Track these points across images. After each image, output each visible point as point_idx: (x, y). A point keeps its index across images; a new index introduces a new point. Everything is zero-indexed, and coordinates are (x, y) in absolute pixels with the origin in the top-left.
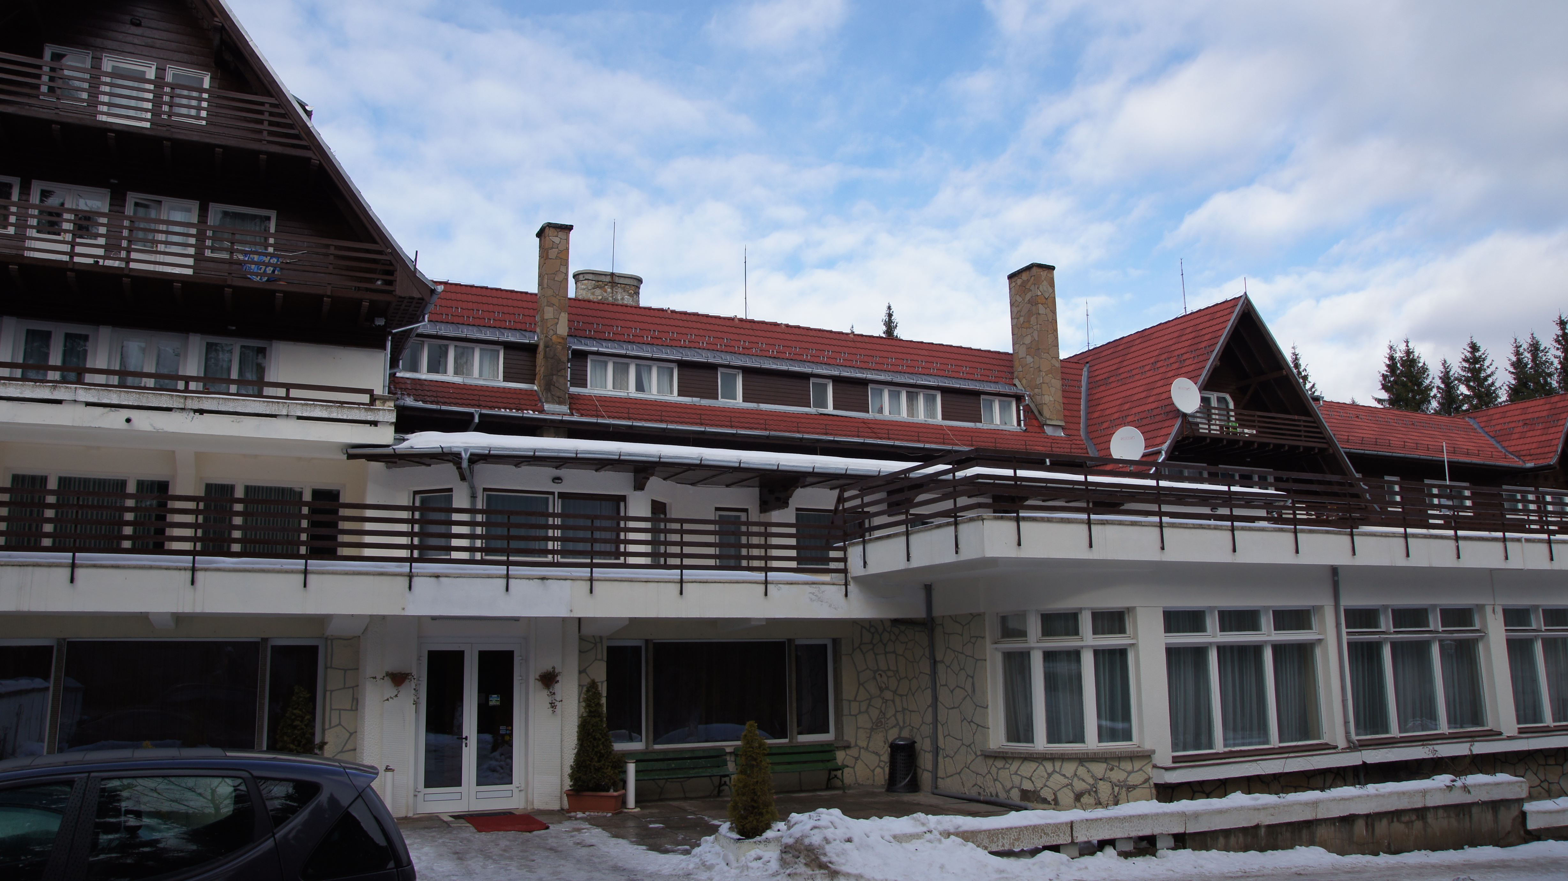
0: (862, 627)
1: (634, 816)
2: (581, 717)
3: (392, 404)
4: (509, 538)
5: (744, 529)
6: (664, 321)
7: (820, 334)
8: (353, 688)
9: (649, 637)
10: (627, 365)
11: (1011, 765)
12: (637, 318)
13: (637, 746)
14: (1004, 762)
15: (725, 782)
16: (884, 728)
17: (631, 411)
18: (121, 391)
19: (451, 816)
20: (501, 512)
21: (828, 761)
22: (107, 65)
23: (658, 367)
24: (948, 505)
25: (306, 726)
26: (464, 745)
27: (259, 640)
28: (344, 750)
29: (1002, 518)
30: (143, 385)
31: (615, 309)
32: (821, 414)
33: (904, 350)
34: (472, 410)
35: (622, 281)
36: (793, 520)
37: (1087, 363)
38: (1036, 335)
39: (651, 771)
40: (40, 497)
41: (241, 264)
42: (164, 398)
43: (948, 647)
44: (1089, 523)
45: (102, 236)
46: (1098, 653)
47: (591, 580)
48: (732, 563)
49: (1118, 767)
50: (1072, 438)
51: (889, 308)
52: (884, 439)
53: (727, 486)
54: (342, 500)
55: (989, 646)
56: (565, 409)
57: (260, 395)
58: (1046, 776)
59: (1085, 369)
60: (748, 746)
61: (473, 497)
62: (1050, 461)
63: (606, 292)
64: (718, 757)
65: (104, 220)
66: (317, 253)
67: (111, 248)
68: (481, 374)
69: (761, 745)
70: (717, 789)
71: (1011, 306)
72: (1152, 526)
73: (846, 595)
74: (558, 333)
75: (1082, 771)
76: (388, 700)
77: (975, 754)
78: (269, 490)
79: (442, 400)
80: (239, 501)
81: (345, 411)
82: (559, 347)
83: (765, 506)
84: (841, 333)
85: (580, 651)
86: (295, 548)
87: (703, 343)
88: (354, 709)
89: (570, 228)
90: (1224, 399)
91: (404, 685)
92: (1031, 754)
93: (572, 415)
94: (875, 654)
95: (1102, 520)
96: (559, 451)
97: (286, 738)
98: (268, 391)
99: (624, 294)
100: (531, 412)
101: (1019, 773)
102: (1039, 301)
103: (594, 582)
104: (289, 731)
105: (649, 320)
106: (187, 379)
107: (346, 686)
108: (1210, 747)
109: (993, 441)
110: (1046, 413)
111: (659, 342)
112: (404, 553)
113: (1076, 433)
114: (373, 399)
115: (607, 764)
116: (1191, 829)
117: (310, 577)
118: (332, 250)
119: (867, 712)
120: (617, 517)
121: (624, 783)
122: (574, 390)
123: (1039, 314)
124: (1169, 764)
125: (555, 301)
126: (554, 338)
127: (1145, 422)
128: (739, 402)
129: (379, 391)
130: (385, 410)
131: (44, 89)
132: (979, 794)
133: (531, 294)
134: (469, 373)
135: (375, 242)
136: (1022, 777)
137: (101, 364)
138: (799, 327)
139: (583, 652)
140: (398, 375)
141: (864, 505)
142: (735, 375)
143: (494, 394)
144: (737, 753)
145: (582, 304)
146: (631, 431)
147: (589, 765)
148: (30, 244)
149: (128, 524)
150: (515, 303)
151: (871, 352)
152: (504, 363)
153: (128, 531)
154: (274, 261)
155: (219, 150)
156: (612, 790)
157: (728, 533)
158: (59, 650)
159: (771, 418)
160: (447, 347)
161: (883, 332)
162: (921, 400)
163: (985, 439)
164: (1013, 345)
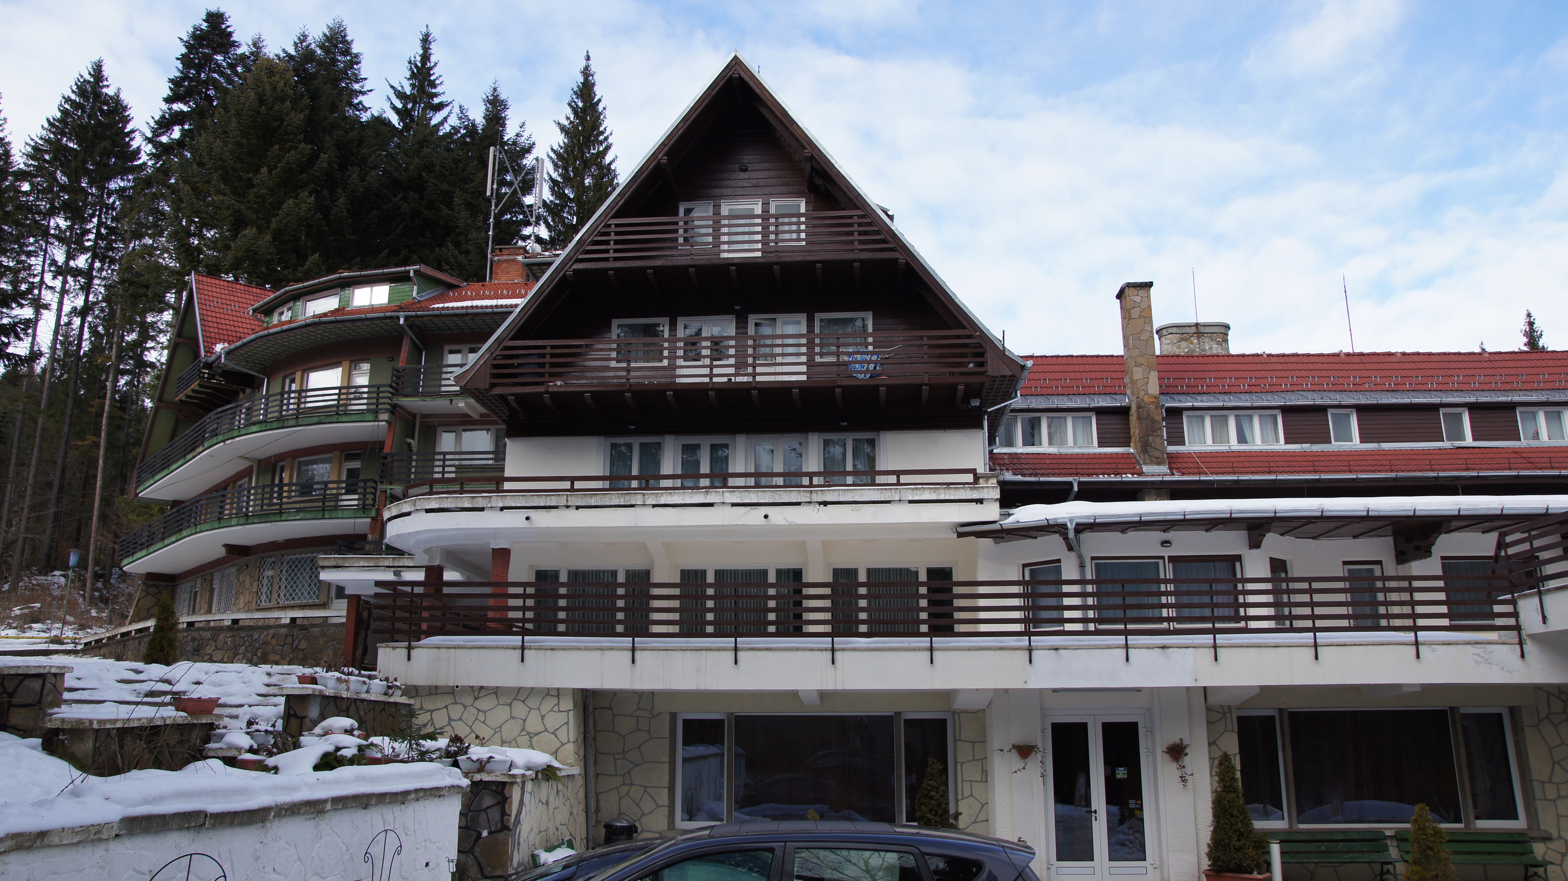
0: (1548, 693)
2: (1214, 792)
3: (994, 481)
4: (1125, 607)
5: (1379, 584)
6: (1260, 367)
7: (1445, 358)
8: (981, 759)
9: (1283, 706)
10: (1226, 418)
12: (1230, 367)
13: (1279, 824)
15: (1388, 870)
17: (1236, 465)
18: (757, 491)
20: (1113, 582)
21: (1522, 854)
22: (725, 210)
23: (1260, 416)
25: (941, 796)
26: (1093, 819)
27: (892, 714)
28: (978, 820)
30: (774, 484)
31: (1206, 360)
32: (1458, 448)
34: (1070, 479)
35: (1208, 330)
36: (1440, 573)
39: (1297, 853)
40: (702, 590)
41: (846, 365)
42: (793, 494)
45: (732, 356)
47: (1215, 647)
48: (1369, 623)
51: (1529, 315)
52: (1546, 468)
53: (1355, 537)
54: (955, 578)
56: (1165, 469)
57: (873, 484)
60: (1420, 832)
61: (1082, 566)
63: (1192, 343)
64: (1376, 841)
65: (732, 343)
66: (912, 346)
67: (740, 366)
68: (1075, 443)
69: (1437, 832)
70: (1379, 878)
73: (1523, 656)
74: (1149, 392)
76: (1016, 772)
78: (888, 571)
79: (1039, 472)
80: (862, 585)
81: (952, 491)
82: (1152, 407)
83: (1402, 557)
84: (1474, 354)
85: (1208, 722)
86: (916, 626)
87: (1307, 384)
88: (984, 780)
89: (1150, 285)
91: (1029, 758)
93: (1173, 474)
96: (1165, 514)
98: (880, 479)
99: (1211, 343)
100: (1130, 476)
103: (1218, 649)
104: (926, 801)
105: (1243, 367)
106: (811, 475)
107: (976, 758)
111: (1258, 389)
112: (1018, 627)
114: (977, 478)
115: (1247, 843)
117: (936, 654)
118: (926, 341)
120: (1234, 580)
121: (1269, 864)
122: (1171, 449)
125: (1142, 360)
126: (1146, 398)
128: (1355, 443)
129: (980, 470)
130: (989, 487)
131: (681, 240)
133: (1117, 357)
134: (1063, 442)
135: (964, 328)
137: (740, 469)
138: (1418, 354)
139: (1212, 723)
140: (995, 451)
141: (1533, 550)
142: (1349, 414)
143: (1090, 461)
144: (1400, 838)
145: (1171, 360)
146: (1236, 486)
147: (1229, 844)
148: (679, 372)
149: (772, 610)
150: (1102, 368)
151: (1513, 371)
152: (1097, 429)
153: (772, 616)
154: (874, 358)
155: (819, 265)
156: (1255, 873)
157: (1362, 590)
158: (729, 723)
159: (1396, 457)
160: (1039, 419)
161: (1525, 345)
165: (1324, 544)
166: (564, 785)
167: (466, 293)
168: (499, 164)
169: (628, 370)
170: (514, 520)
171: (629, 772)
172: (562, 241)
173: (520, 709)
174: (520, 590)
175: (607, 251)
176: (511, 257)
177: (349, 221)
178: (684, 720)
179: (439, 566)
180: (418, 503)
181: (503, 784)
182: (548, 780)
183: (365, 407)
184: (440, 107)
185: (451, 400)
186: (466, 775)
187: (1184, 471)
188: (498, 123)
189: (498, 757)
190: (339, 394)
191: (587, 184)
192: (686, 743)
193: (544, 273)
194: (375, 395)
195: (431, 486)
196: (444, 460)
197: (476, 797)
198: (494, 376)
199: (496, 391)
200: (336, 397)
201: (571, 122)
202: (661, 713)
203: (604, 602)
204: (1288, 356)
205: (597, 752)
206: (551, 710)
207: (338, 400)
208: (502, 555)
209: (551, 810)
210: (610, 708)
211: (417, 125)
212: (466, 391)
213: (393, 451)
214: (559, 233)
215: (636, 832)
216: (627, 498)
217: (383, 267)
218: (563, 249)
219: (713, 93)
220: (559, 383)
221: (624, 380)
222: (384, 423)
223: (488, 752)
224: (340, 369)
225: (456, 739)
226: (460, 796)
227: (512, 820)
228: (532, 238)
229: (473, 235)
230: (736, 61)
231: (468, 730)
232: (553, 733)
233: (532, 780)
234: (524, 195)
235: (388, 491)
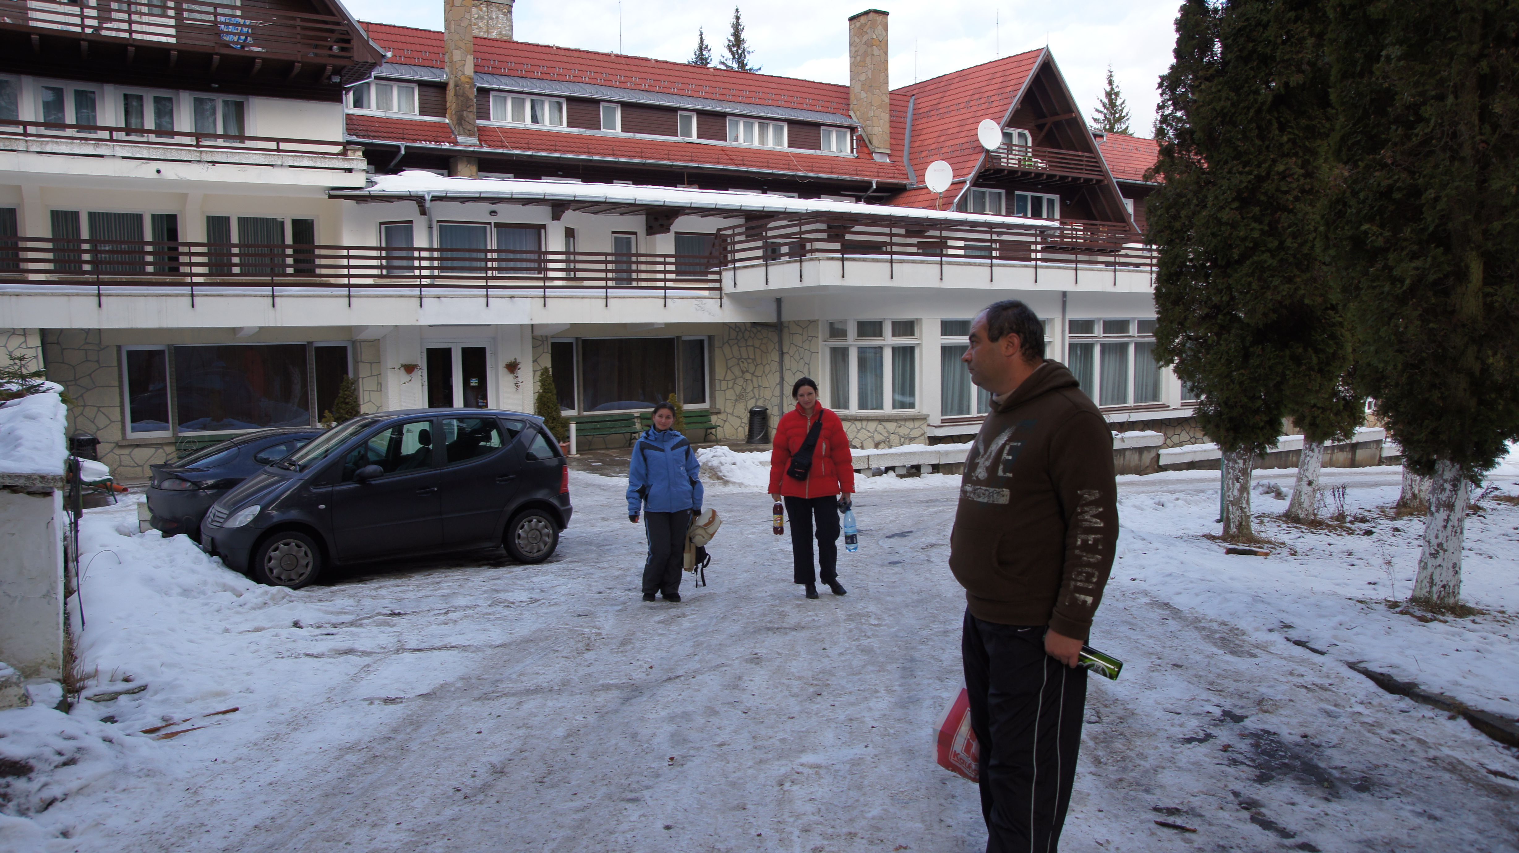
1: (577, 460)
2: (537, 393)
3: (360, 153)
6: (550, 57)
7: (685, 69)
8: (378, 375)
9: (579, 336)
10: (523, 100)
12: (527, 54)
13: (575, 413)
16: (745, 399)
17: (530, 141)
18: (149, 147)
23: (549, 103)
27: (306, 343)
29: (832, 258)
32: (687, 143)
33: (756, 83)
34: (398, 143)
35: (496, 0)
36: (673, 243)
37: (913, 95)
38: (870, 73)
39: (585, 430)
42: (184, 153)
43: (792, 343)
46: (895, 350)
47: (544, 297)
49: (905, 425)
50: (896, 164)
51: (737, 11)
52: (740, 165)
53: (621, 214)
54: (316, 231)
55: (821, 344)
56: (475, 140)
58: (857, 431)
59: (912, 101)
63: (481, 10)
64: (628, 420)
66: (286, 25)
68: (399, 109)
71: (850, 45)
72: (935, 264)
73: (721, 306)
74: (466, 73)
75: (880, 428)
76: (403, 383)
79: (371, 134)
81: (327, 161)
82: (467, 86)
83: (650, 231)
85: (533, 347)
87: (585, 78)
88: (380, 390)
90: (1024, 134)
91: (413, 373)
93: (481, 146)
94: (739, 347)
97: (342, 411)
100: (447, 144)
102: (874, 43)
103: (548, 300)
107: (373, 374)
108: (968, 413)
110: (875, 142)
111: (548, 77)
113: (899, 159)
114: (346, 149)
115: (556, 424)
116: (943, 461)
118: (298, 22)
119: (732, 388)
122: (480, 123)
123: (874, 55)
124: (939, 424)
125: (461, 44)
126: (463, 79)
127: (953, 156)
128: (617, 131)
130: (356, 158)
133: (438, 34)
134: (389, 108)
135: (333, 15)
138: (666, 62)
139: (536, 347)
142: (615, 109)
143: (413, 127)
144: (642, 417)
146: (530, 160)
151: (728, 86)
152: (419, 99)
156: (561, 442)
158: (170, 353)
159: (645, 146)
160: (369, 84)
162: (771, 131)
163: (823, 165)
164: (851, 81)
171: (82, 396)
178: (128, 352)
187: (490, 143)
202: (108, 347)
204: (572, 50)
206: (19, 347)
210: (58, 343)
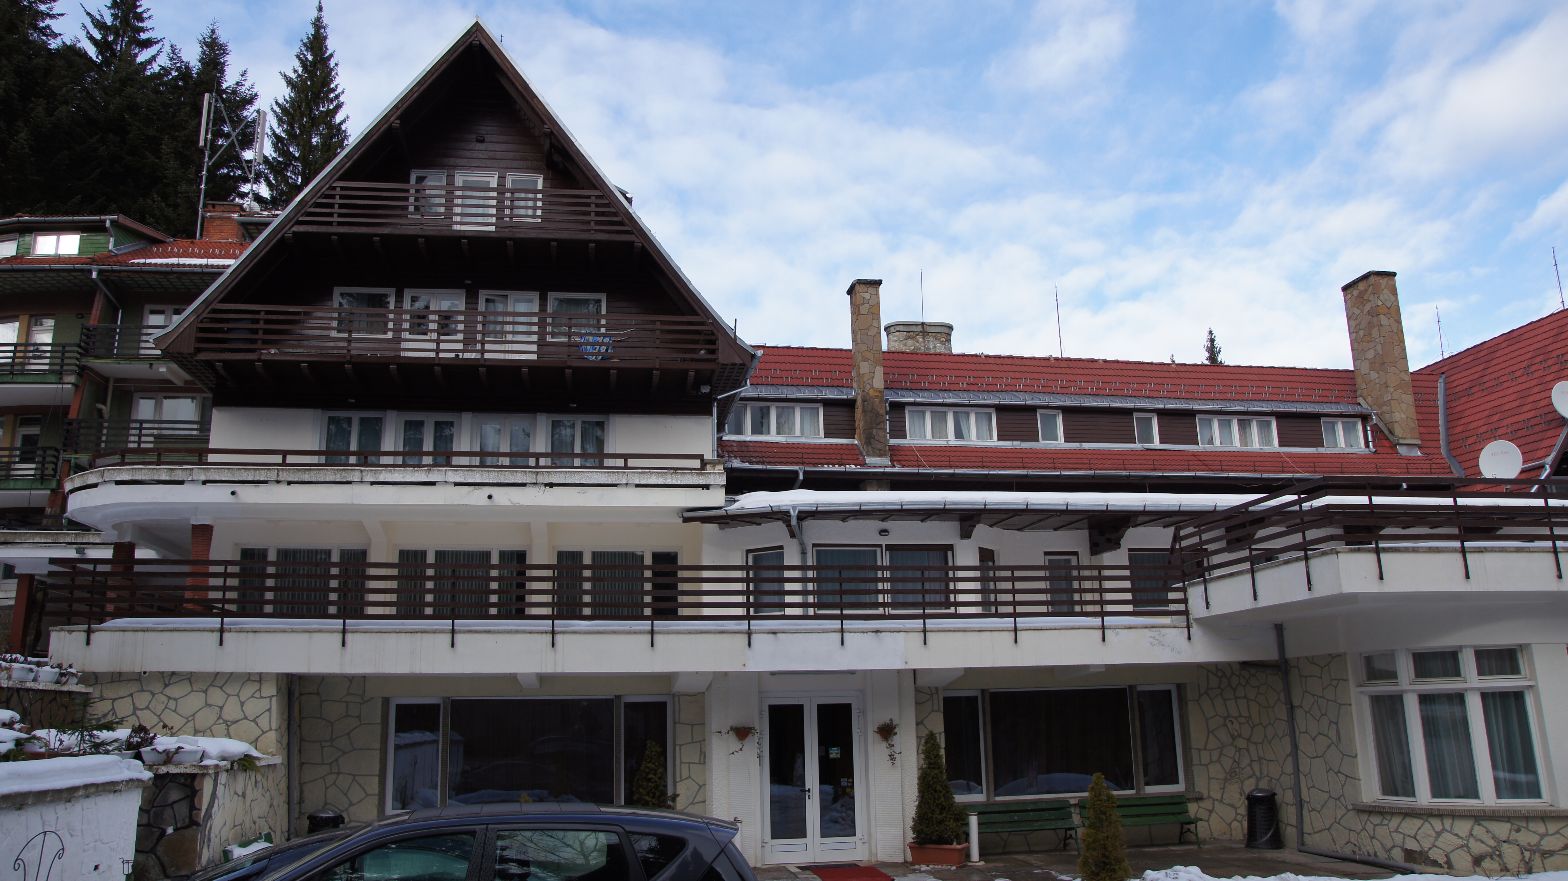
0: (1208, 671)
1: (979, 870)
2: (920, 769)
3: (721, 467)
4: (842, 593)
5: (1075, 573)
6: (978, 367)
7: (1140, 367)
8: (700, 742)
9: (985, 687)
10: (945, 414)
11: (1390, 821)
12: (951, 366)
13: (978, 798)
14: (1381, 818)
15: (1071, 835)
16: (1239, 778)
17: (952, 459)
18: (482, 471)
19: (798, 867)
20: (833, 568)
21: (1180, 813)
22: (459, 181)
23: (976, 413)
24: (1297, 538)
25: (659, 778)
26: (807, 797)
27: (613, 697)
28: (696, 801)
29: (1359, 550)
30: (500, 464)
31: (928, 358)
32: (1147, 449)
33: (1231, 376)
34: (796, 468)
35: (932, 329)
36: (1126, 562)
37: (1443, 373)
38: (1379, 348)
39: (993, 823)
40: (421, 571)
41: (578, 346)
42: (519, 475)
43: (1306, 691)
44: (1463, 551)
45: (460, 332)
46: (1487, 697)
47: (924, 631)
48: (1065, 609)
49: (1527, 828)
50: (1431, 456)
51: (1211, 333)
52: (1217, 471)
53: (1055, 529)
54: (681, 562)
55: (1354, 690)
56: (886, 461)
57: (601, 467)
58: (1434, 835)
59: (1441, 380)
60: (1096, 799)
61: (804, 553)
62: (1407, 485)
63: (918, 342)
64: (1062, 808)
65: (461, 318)
66: (645, 330)
67: (468, 342)
68: (802, 433)
69: (1110, 798)
70: (1063, 842)
71: (1348, 319)
72: (1544, 552)
73: (1189, 638)
74: (875, 386)
75: (1478, 831)
76: (733, 753)
77: (1346, 807)
78: (614, 555)
79: (767, 460)
80: (587, 567)
81: (679, 476)
82: (877, 400)
83: (1096, 548)
84: (1164, 364)
85: (916, 703)
86: (640, 609)
87: (1019, 385)
88: (702, 762)
89: (879, 283)
91: (747, 739)
92: (1413, 809)
93: (894, 466)
94: (1225, 700)
95: (1479, 548)
96: (885, 504)
97: (641, 790)
98: (608, 462)
99: (936, 342)
100: (853, 466)
101: (1400, 830)
102: (1380, 311)
103: (927, 633)
104: (644, 783)
105: (963, 366)
106: (538, 456)
107: (694, 740)
109: (1339, 465)
110: (1398, 431)
111: (975, 388)
112: (741, 611)
113: (1435, 451)
114: (704, 464)
115: (949, 816)
117: (657, 637)
118: (658, 326)
119: (1219, 761)
120: (946, 568)
121: (967, 835)
122: (893, 442)
123: (1381, 325)
125: (869, 355)
126: (871, 392)
127: (1520, 434)
128: (1060, 442)
129: (708, 456)
130: (715, 473)
131: (411, 209)
132: (1354, 852)
133: (846, 351)
134: (791, 432)
135: (697, 314)
136: (1405, 835)
137: (465, 447)
138: (1117, 362)
139: (920, 704)
140: (724, 438)
141: (1202, 543)
142: (1055, 415)
143: (816, 451)
144: (1081, 805)
145: (896, 356)
146: (953, 479)
147: (932, 817)
148: (405, 345)
149: (494, 592)
150: (831, 361)
151: (1195, 382)
152: (824, 420)
153: (494, 598)
154: (607, 340)
155: (554, 244)
156: (955, 843)
157: (1059, 578)
158: (444, 708)
159: (1095, 457)
160: (768, 408)
161: (1207, 359)
162: (1254, 428)
163: (1330, 465)
164: (1354, 361)
165: (1029, 536)
166: (263, 776)
167: (172, 249)
168: (215, 113)
169: (349, 341)
170: (219, 495)
171: (337, 760)
172: (284, 201)
173: (216, 696)
174: (220, 569)
175: (331, 215)
176: (225, 215)
177: (33, 159)
178: (398, 706)
179: (130, 543)
180: (107, 474)
181: (193, 776)
182: (246, 770)
183: (47, 367)
184: (148, 43)
185: (151, 365)
186: (150, 768)
187: (904, 463)
188: (215, 68)
189: (187, 747)
190: (14, 352)
191: (315, 144)
192: (399, 729)
193: (260, 233)
194: (60, 355)
195: (123, 456)
196: (141, 429)
197: (161, 791)
198: (199, 340)
199: (202, 356)
200: (11, 355)
201: (299, 76)
202: (372, 698)
203: (316, 582)
204: (1004, 357)
205: (302, 740)
206: (252, 696)
207: (13, 358)
208: (203, 532)
209: (248, 803)
210: (318, 694)
211: (120, 60)
212: (168, 355)
213: (81, 417)
214: (282, 193)
215: (343, 822)
216: (344, 474)
217: (73, 214)
218: (283, 210)
219: (452, 59)
220: (273, 351)
221: (345, 352)
222: (70, 386)
223: (177, 742)
224: (17, 324)
225: (140, 729)
226: (140, 791)
227: (202, 815)
228: (250, 195)
229: (183, 187)
230: (477, 29)
231: (155, 720)
232: (254, 721)
233: (227, 771)
234: (243, 149)
235: (73, 461)
